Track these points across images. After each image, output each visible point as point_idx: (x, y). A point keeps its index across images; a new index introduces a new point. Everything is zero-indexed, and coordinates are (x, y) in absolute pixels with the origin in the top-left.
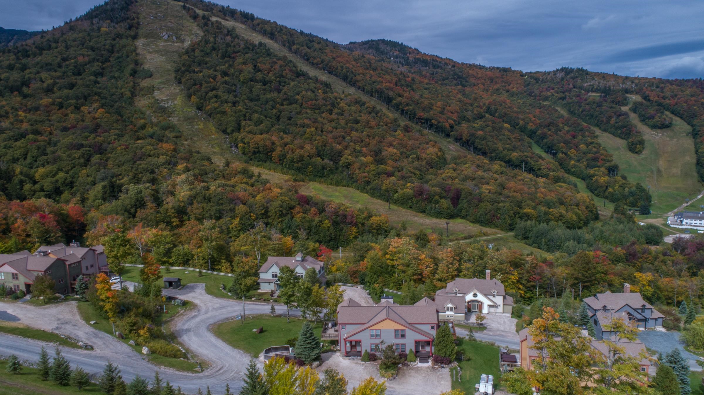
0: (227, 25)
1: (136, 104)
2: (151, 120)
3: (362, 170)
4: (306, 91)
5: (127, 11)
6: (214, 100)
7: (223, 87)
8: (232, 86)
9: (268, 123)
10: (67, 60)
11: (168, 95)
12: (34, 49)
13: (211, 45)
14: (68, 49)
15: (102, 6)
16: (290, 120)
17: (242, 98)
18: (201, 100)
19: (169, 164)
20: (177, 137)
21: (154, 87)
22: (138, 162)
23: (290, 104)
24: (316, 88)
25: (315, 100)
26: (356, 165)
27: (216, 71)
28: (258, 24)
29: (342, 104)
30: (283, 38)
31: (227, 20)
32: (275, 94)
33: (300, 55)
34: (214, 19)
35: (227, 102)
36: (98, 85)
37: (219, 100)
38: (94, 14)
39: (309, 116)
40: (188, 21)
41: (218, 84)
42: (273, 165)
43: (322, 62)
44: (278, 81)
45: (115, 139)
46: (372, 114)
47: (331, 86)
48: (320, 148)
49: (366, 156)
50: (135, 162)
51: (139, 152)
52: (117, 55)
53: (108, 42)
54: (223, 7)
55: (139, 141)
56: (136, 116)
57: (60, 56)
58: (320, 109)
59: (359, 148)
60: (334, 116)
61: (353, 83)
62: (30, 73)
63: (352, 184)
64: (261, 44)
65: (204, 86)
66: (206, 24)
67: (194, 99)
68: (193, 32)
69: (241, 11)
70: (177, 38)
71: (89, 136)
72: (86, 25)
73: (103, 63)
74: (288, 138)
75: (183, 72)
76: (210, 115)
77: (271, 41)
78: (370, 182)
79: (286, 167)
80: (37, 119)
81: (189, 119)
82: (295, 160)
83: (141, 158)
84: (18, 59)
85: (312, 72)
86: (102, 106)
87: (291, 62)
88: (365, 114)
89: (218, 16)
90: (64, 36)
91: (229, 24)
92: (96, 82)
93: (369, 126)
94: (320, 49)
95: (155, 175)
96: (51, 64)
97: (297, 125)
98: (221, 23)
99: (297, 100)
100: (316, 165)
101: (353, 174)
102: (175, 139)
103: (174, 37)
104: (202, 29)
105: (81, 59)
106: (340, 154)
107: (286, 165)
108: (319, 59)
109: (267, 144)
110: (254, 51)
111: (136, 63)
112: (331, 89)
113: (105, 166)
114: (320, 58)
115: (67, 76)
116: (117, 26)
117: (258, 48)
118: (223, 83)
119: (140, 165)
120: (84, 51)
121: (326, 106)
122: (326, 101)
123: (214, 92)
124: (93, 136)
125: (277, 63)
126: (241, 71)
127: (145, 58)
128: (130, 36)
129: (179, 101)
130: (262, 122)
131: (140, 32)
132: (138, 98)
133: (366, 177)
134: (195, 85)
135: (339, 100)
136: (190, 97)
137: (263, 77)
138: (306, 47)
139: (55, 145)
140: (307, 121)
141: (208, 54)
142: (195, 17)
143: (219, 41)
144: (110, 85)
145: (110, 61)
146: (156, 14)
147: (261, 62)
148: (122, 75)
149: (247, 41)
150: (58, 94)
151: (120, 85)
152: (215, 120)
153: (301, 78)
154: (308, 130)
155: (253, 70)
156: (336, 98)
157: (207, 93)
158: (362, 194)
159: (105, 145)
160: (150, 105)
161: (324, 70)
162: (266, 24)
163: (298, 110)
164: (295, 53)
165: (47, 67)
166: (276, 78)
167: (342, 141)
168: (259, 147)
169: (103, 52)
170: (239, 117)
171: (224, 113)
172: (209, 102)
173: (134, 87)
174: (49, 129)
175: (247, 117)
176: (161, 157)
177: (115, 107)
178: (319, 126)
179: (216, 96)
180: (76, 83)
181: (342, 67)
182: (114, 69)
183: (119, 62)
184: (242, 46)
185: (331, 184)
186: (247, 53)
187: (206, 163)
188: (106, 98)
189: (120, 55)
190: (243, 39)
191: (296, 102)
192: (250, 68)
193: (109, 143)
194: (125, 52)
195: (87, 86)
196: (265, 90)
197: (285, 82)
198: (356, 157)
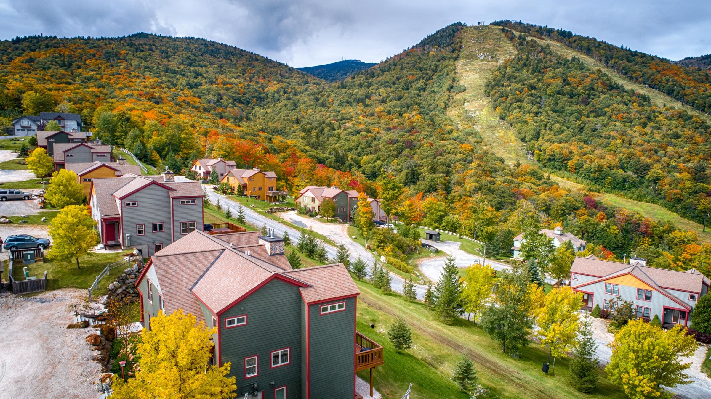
0: (542, 44)
1: (448, 114)
2: (457, 127)
3: (673, 186)
4: (618, 104)
5: (453, 37)
6: (517, 110)
7: (528, 99)
8: (537, 98)
9: (568, 132)
10: (400, 79)
11: (476, 107)
12: (379, 71)
13: (523, 62)
14: (402, 70)
15: (434, 35)
16: (594, 131)
17: (546, 110)
18: (505, 110)
19: (464, 161)
20: (477, 143)
21: (465, 100)
22: (438, 157)
23: (598, 116)
24: (630, 101)
25: (628, 113)
26: (666, 181)
27: (523, 85)
28: (575, 41)
29: (660, 118)
30: (600, 53)
31: (543, 39)
32: (582, 107)
33: (617, 69)
34: (529, 38)
35: (529, 113)
36: (420, 98)
37: (522, 110)
38: (427, 41)
39: (617, 128)
40: (505, 42)
41: (524, 96)
42: (568, 173)
43: (643, 75)
44: (587, 94)
45: (424, 138)
46: (700, 130)
47: (649, 100)
48: (624, 161)
49: (682, 173)
50: (436, 157)
51: (440, 149)
52: (439, 74)
53: (434, 63)
54: (540, 27)
55: (443, 141)
56: (445, 123)
57: (395, 76)
58: (631, 122)
59: (674, 164)
60: (648, 130)
61: (679, 98)
62: (373, 89)
63: (658, 200)
64: (574, 59)
65: (509, 98)
66: (521, 44)
67: (499, 110)
68: (508, 52)
69: (558, 30)
70: (492, 58)
71: (404, 135)
72: (419, 51)
73: (427, 80)
74: (587, 148)
75: (493, 87)
76: (511, 125)
77: (586, 57)
78: (682, 200)
79: (581, 176)
80: (371, 122)
81: (491, 127)
82: (592, 170)
83: (441, 154)
84: (367, 79)
85: (629, 86)
86: (420, 113)
87: (605, 75)
88: (689, 129)
89: (534, 36)
90: (402, 61)
91: (544, 42)
92: (419, 95)
93: (693, 141)
94: (643, 63)
95: (450, 169)
96: (388, 82)
97: (602, 137)
98: (535, 42)
99: (606, 113)
100: (616, 177)
101: (662, 189)
102: (476, 144)
103: (490, 57)
104: (517, 48)
105: (410, 78)
106: (648, 167)
107: (581, 174)
108: (640, 73)
109: (564, 152)
110: (566, 66)
111: (454, 80)
112: (649, 103)
113: (412, 158)
114: (641, 71)
115: (398, 91)
116: (442, 50)
117: (571, 63)
118: (528, 95)
119: (440, 159)
120: (414, 72)
121: (639, 119)
122: (641, 115)
123: (519, 103)
124: (407, 134)
125: (588, 76)
126: (549, 85)
127: (462, 76)
128: (452, 58)
129: (484, 112)
130: (562, 132)
131: (461, 54)
132: (450, 108)
133: (677, 194)
134: (502, 97)
135: (657, 114)
136: (495, 108)
137: (571, 90)
138: (625, 61)
139: (379, 140)
140: (613, 133)
141: (518, 70)
142: (512, 39)
143: (531, 58)
144: (429, 97)
145: (432, 79)
146: (477, 38)
147: (572, 76)
148: (440, 90)
149: (560, 56)
150: (388, 104)
151: (437, 98)
152: (515, 129)
153: (615, 91)
154: (613, 141)
155: (561, 84)
156: (654, 112)
157: (511, 104)
158: (670, 212)
159: (415, 142)
160: (459, 115)
161: (644, 84)
162: (584, 40)
163: (605, 122)
164: (612, 67)
165: (386, 84)
166: (585, 91)
167: (653, 154)
168: (555, 155)
169: (428, 72)
170: (539, 127)
171: (525, 122)
172: (513, 112)
173: (448, 100)
174: (377, 130)
175: (548, 127)
176: (459, 154)
177: (430, 115)
178: (627, 138)
179: (520, 107)
180: (404, 96)
181: (668, 80)
182: (435, 85)
183: (440, 79)
184: (554, 61)
185: (631, 198)
186: (558, 68)
187: (498, 163)
188: (424, 108)
189: (441, 73)
190: (556, 55)
191: (605, 114)
192: (559, 82)
193: (419, 141)
194: (446, 71)
195: (412, 98)
196: (571, 102)
197: (595, 95)
198: (669, 172)
